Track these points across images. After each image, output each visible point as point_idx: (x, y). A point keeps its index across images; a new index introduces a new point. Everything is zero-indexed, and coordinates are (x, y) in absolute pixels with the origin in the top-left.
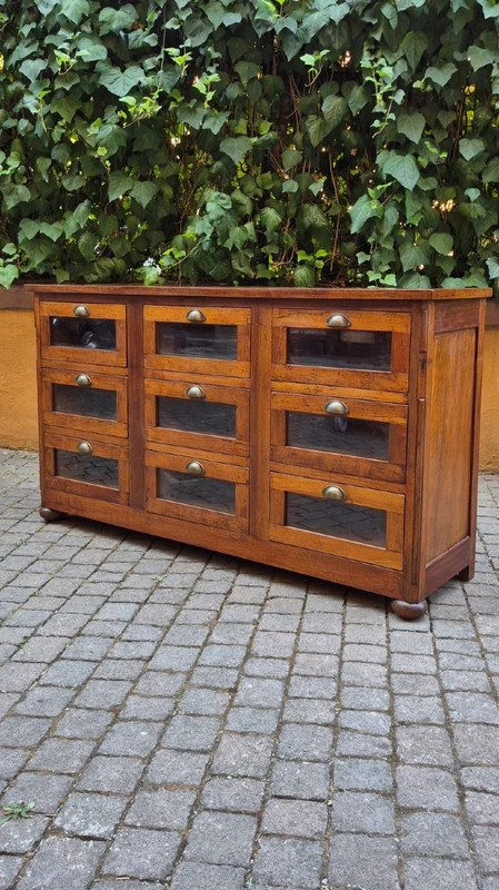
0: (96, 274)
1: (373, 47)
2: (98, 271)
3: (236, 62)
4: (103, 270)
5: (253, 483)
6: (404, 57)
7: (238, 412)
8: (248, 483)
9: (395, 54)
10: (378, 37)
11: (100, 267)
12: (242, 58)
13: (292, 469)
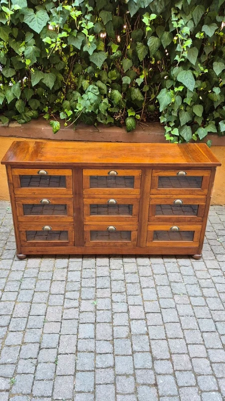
0: (24, 119)
1: (177, 12)
2: (25, 118)
3: (100, 10)
4: (27, 117)
5: (140, 230)
6: (192, 19)
7: (133, 207)
8: (137, 230)
9: (188, 17)
10: (180, 7)
11: (25, 116)
12: (104, 9)
13: (157, 223)
